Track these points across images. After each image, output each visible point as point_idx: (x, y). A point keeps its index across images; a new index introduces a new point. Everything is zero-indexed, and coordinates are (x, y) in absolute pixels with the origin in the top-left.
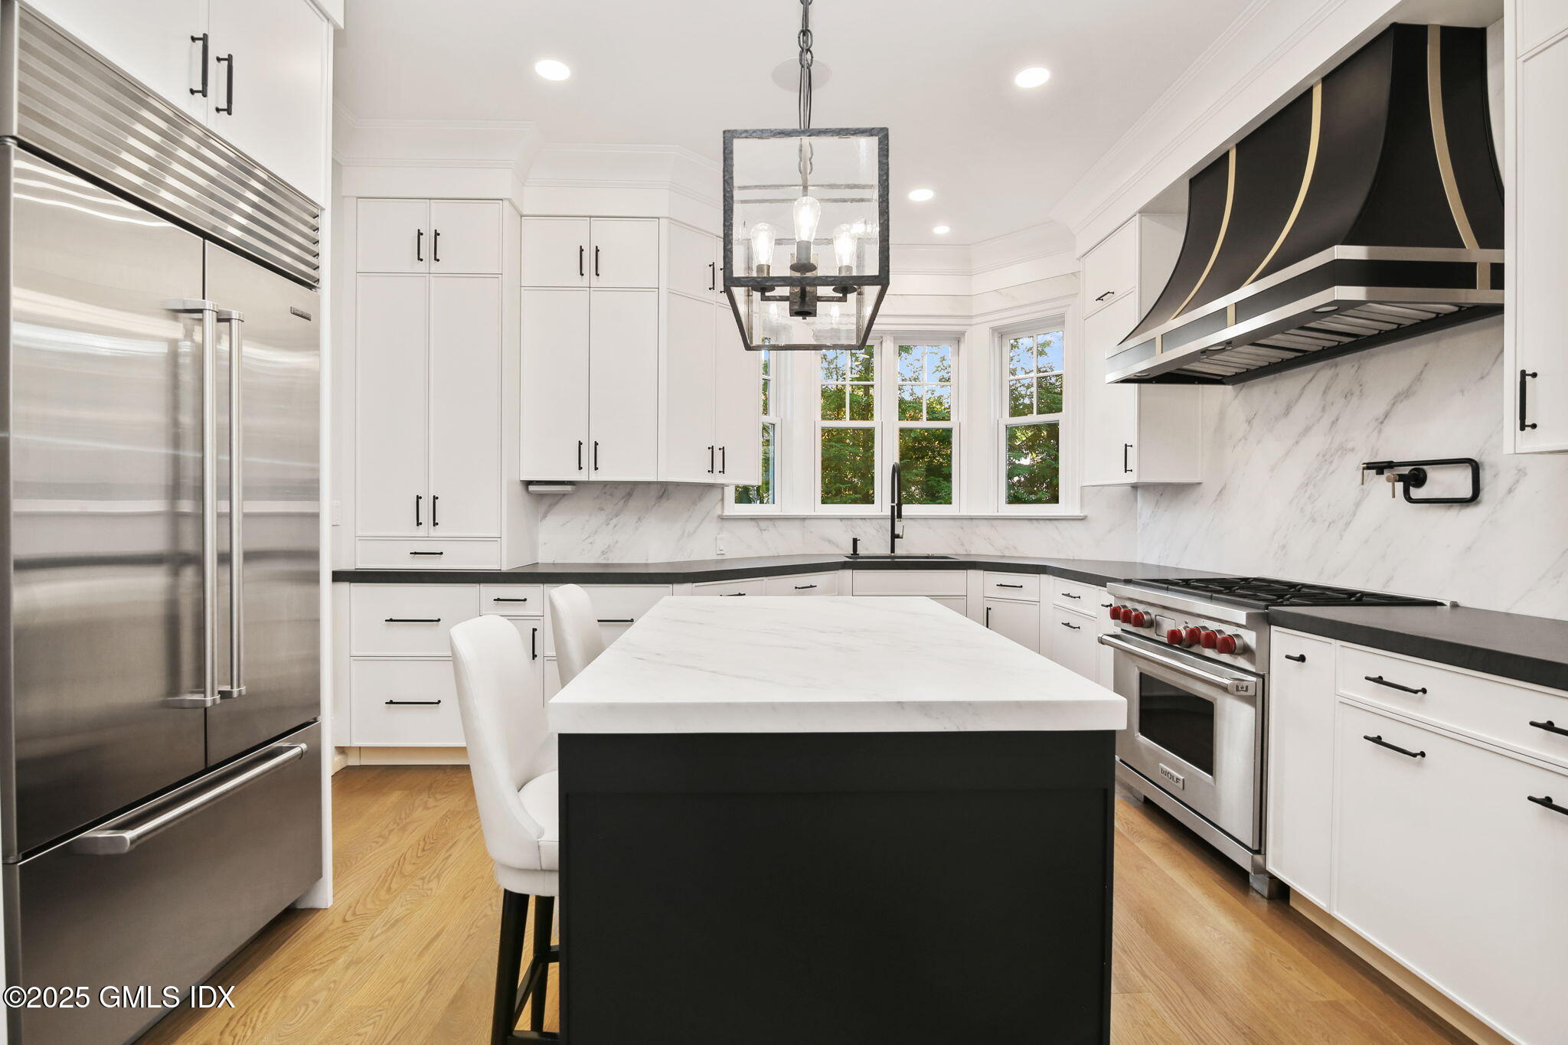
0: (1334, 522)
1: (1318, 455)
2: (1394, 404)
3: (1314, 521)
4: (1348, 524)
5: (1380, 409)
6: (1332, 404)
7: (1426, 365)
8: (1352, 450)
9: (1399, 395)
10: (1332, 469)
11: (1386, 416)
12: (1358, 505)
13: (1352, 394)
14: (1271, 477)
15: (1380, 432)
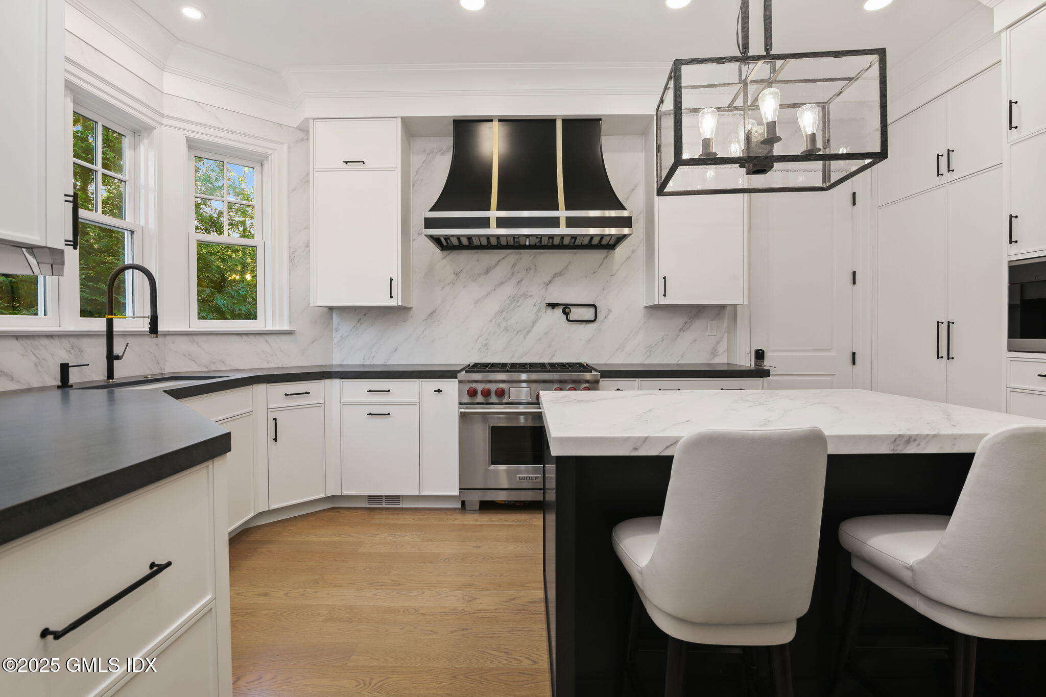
0: (520, 331)
1: (509, 297)
2: (554, 277)
3: (507, 330)
4: (528, 332)
5: (547, 279)
6: (518, 272)
7: (569, 263)
8: (531, 296)
9: (556, 274)
10: (518, 305)
11: (550, 282)
12: (534, 323)
13: (530, 269)
14: (475, 307)
15: (547, 289)
